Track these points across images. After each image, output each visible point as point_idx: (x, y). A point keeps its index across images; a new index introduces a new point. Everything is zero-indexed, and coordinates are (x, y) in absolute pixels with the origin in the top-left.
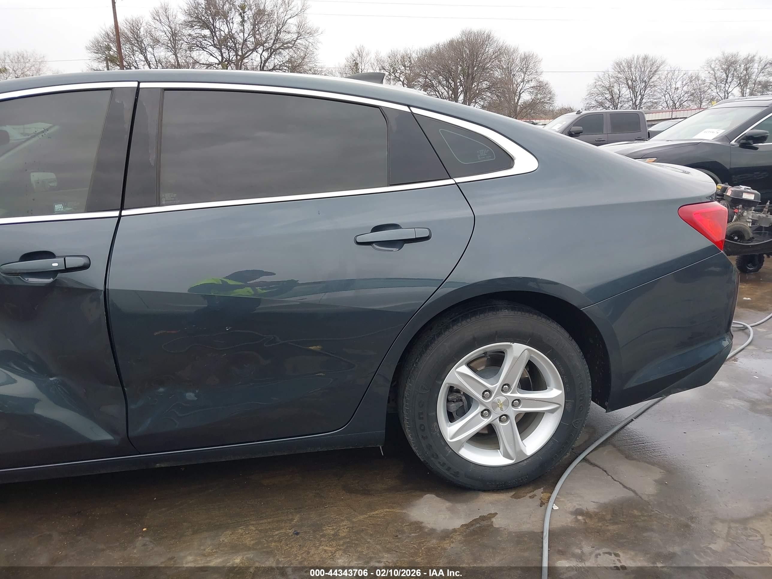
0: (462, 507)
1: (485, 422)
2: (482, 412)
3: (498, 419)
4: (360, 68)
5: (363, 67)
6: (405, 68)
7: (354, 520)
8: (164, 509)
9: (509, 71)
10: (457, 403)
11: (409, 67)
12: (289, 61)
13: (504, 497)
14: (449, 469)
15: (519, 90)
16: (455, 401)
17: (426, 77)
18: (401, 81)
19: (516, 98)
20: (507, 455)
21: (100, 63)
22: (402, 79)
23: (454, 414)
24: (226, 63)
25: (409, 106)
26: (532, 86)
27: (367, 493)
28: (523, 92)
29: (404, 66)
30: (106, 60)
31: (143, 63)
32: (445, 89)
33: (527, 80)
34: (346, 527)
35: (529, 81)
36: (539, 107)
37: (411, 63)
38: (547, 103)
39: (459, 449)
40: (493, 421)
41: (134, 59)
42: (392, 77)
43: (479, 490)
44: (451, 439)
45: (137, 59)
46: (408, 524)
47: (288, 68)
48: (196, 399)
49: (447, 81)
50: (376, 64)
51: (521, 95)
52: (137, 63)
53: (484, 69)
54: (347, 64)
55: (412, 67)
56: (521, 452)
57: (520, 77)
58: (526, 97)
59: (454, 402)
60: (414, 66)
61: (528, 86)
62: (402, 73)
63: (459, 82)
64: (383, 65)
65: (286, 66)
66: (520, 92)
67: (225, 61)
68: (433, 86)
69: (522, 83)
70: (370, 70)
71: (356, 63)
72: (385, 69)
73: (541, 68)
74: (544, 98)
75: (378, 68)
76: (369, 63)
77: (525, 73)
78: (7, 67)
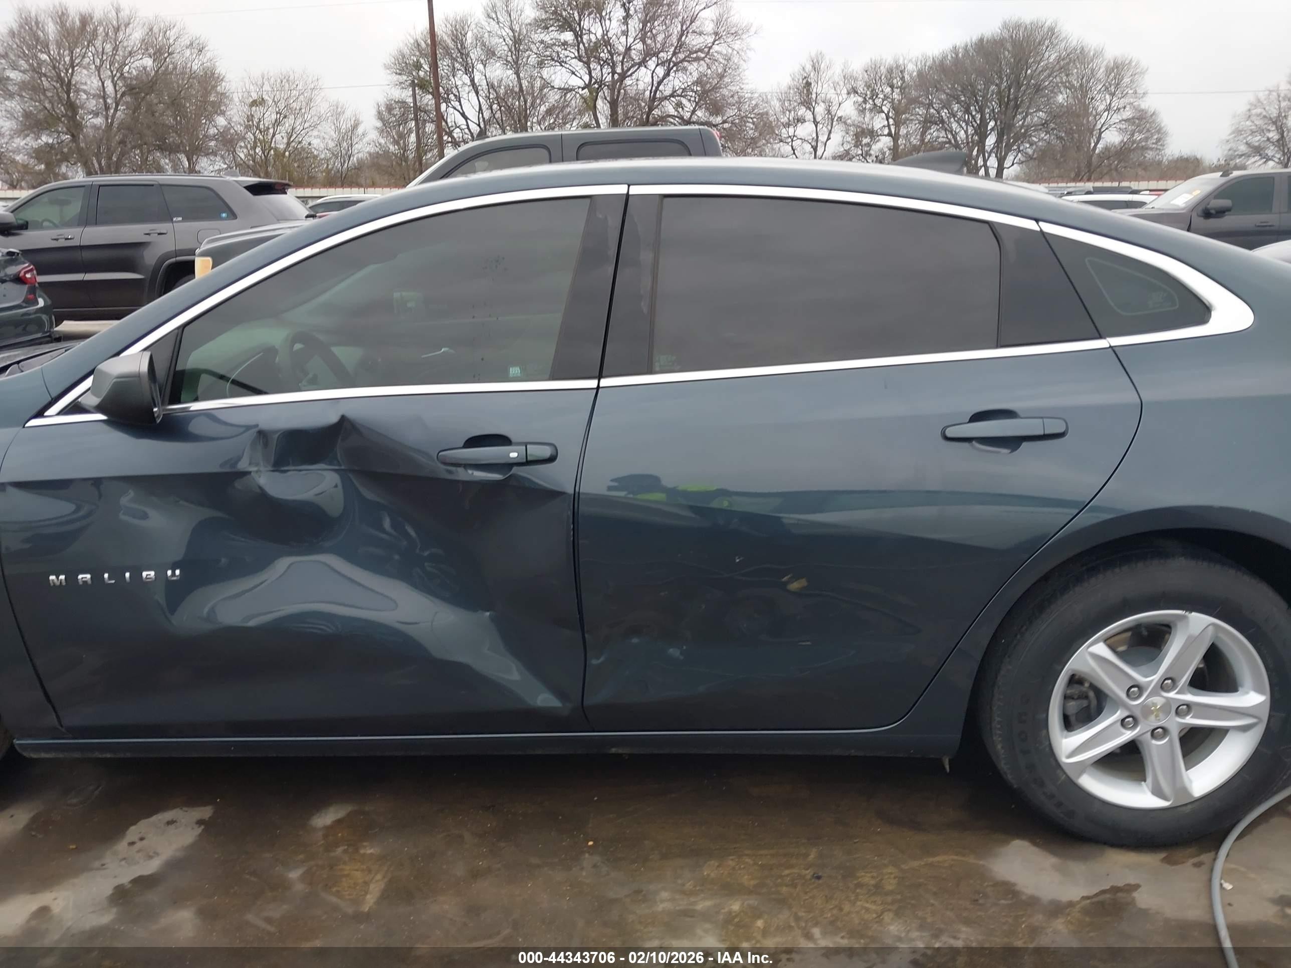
0: (1078, 868)
1: (1127, 736)
2: (1123, 720)
3: (1149, 734)
4: (815, 90)
5: (819, 88)
6: (892, 89)
7: (903, 866)
8: (611, 816)
9: (1084, 90)
10: (1079, 702)
11: (900, 88)
12: (698, 82)
13: (1150, 860)
14: (1060, 804)
15: (1099, 126)
16: (1076, 697)
17: (930, 105)
18: (883, 112)
19: (1092, 141)
20: (1158, 792)
21: (404, 90)
22: (885, 109)
23: (1073, 719)
24: (596, 86)
25: (1037, 221)
26: (1125, 117)
27: (916, 826)
28: (1107, 129)
29: (890, 87)
30: (413, 85)
31: (467, 89)
32: (961, 126)
33: (1115, 108)
34: (892, 876)
35: (1119, 109)
36: (1134, 157)
37: (904, 82)
38: (1152, 149)
39: (1080, 775)
40: (1141, 735)
41: (454, 83)
42: (868, 106)
43: (1105, 843)
44: (1069, 757)
45: (459, 83)
46: (991, 883)
47: (696, 94)
48: (682, 658)
49: (967, 111)
50: (842, 83)
51: (1103, 135)
52: (458, 89)
53: (1038, 89)
54: (792, 83)
55: (904, 88)
56: (1185, 791)
57: (1104, 102)
58: (1112, 138)
59: (1073, 699)
60: (908, 86)
61: (1116, 118)
62: (886, 97)
63: (988, 113)
64: (855, 85)
65: (693, 91)
66: (1100, 129)
67: (595, 83)
68: (942, 122)
69: (1106, 113)
70: (832, 95)
71: (807, 82)
72: (857, 93)
73: (1144, 86)
74: (1146, 139)
75: (845, 91)
76: (830, 82)
77: (1113, 95)
78: (266, 97)
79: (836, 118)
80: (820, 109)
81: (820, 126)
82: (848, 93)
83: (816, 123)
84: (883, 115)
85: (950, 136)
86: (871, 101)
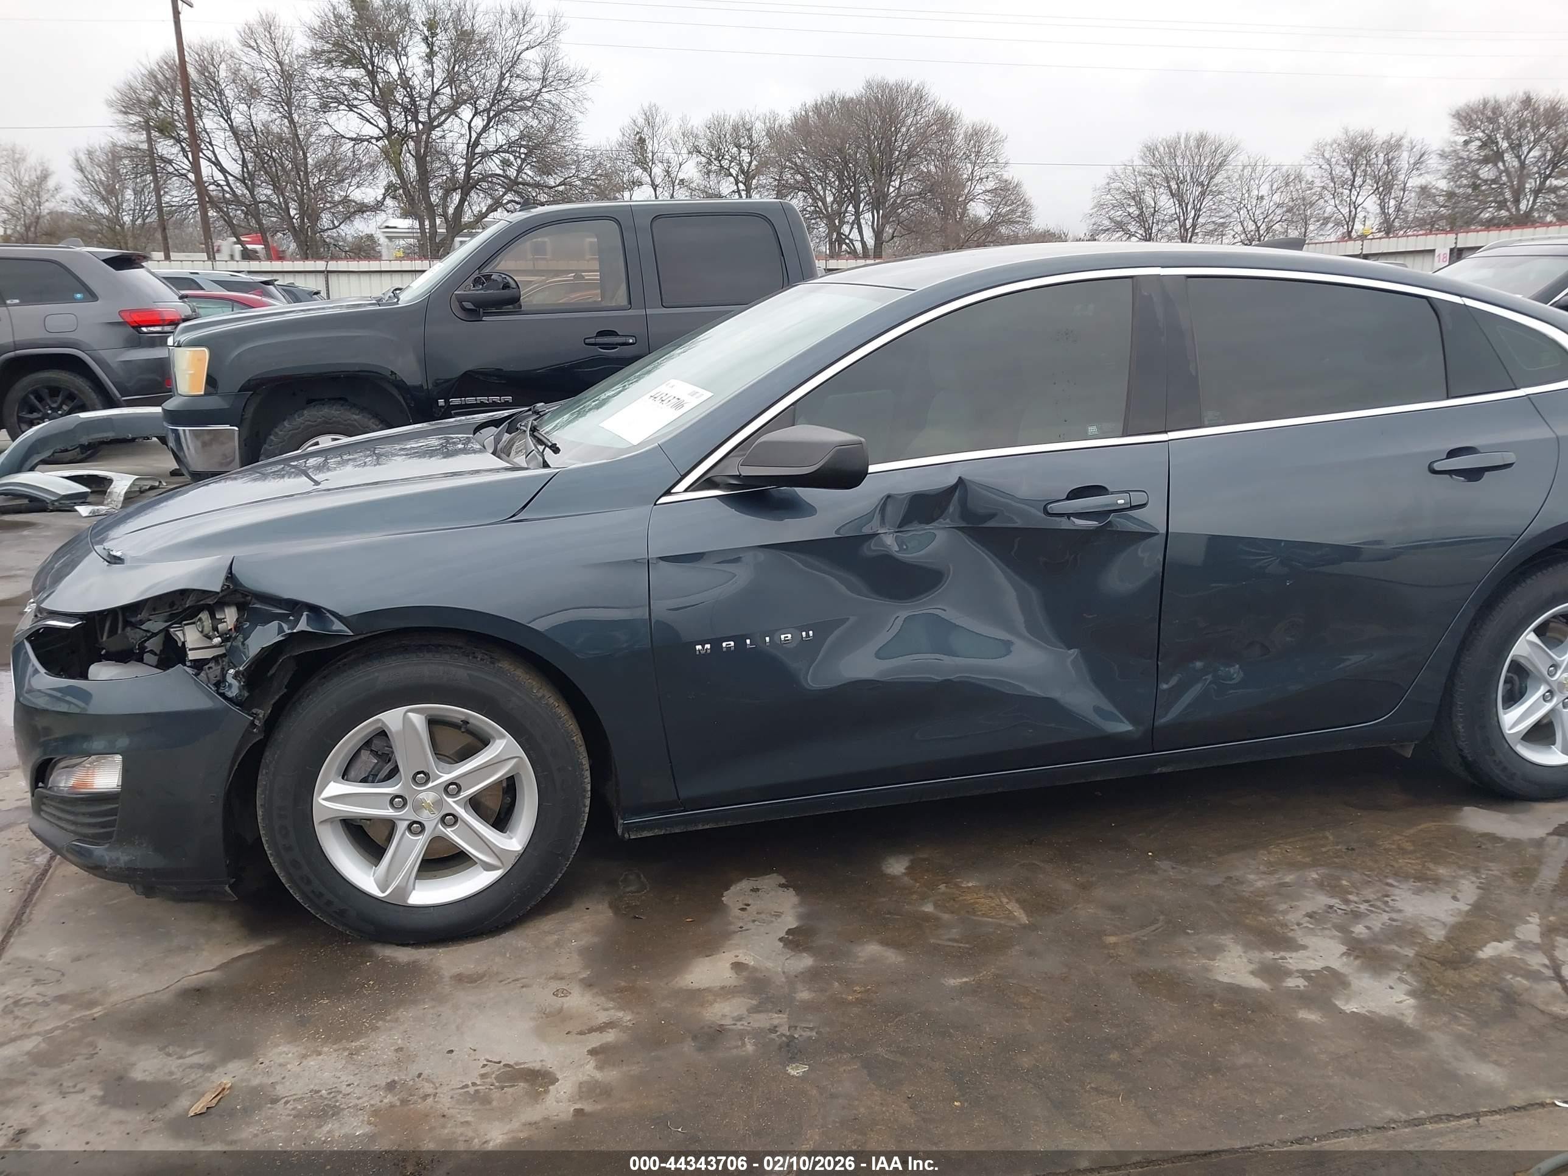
1: (1547, 707)
2: (1544, 694)
3: (1561, 704)
4: (650, 148)
5: (655, 146)
6: (740, 149)
9: (946, 159)
11: (749, 148)
12: (526, 136)
14: (1504, 769)
15: (962, 197)
18: (731, 175)
19: (958, 211)
21: (133, 133)
22: (733, 172)
26: (988, 188)
28: (971, 201)
29: (737, 147)
30: (148, 127)
31: (223, 134)
33: (978, 178)
35: (981, 179)
36: (1001, 230)
37: (752, 141)
38: (1019, 222)
40: (1556, 706)
41: (205, 125)
42: (714, 168)
44: (1510, 730)
50: (681, 142)
51: (968, 207)
52: (211, 135)
54: (622, 138)
55: (753, 149)
57: (966, 171)
58: (978, 209)
60: (757, 146)
61: (980, 188)
62: (733, 159)
64: (696, 143)
66: (965, 200)
67: (395, 134)
69: (969, 183)
70: (669, 153)
71: (641, 138)
72: (700, 152)
73: (1004, 155)
74: (1013, 211)
75: (684, 151)
76: (667, 140)
77: (974, 164)
79: (677, 181)
80: (658, 170)
81: (659, 190)
82: (689, 153)
83: (655, 187)
84: (731, 179)
85: (820, 204)
86: (716, 162)
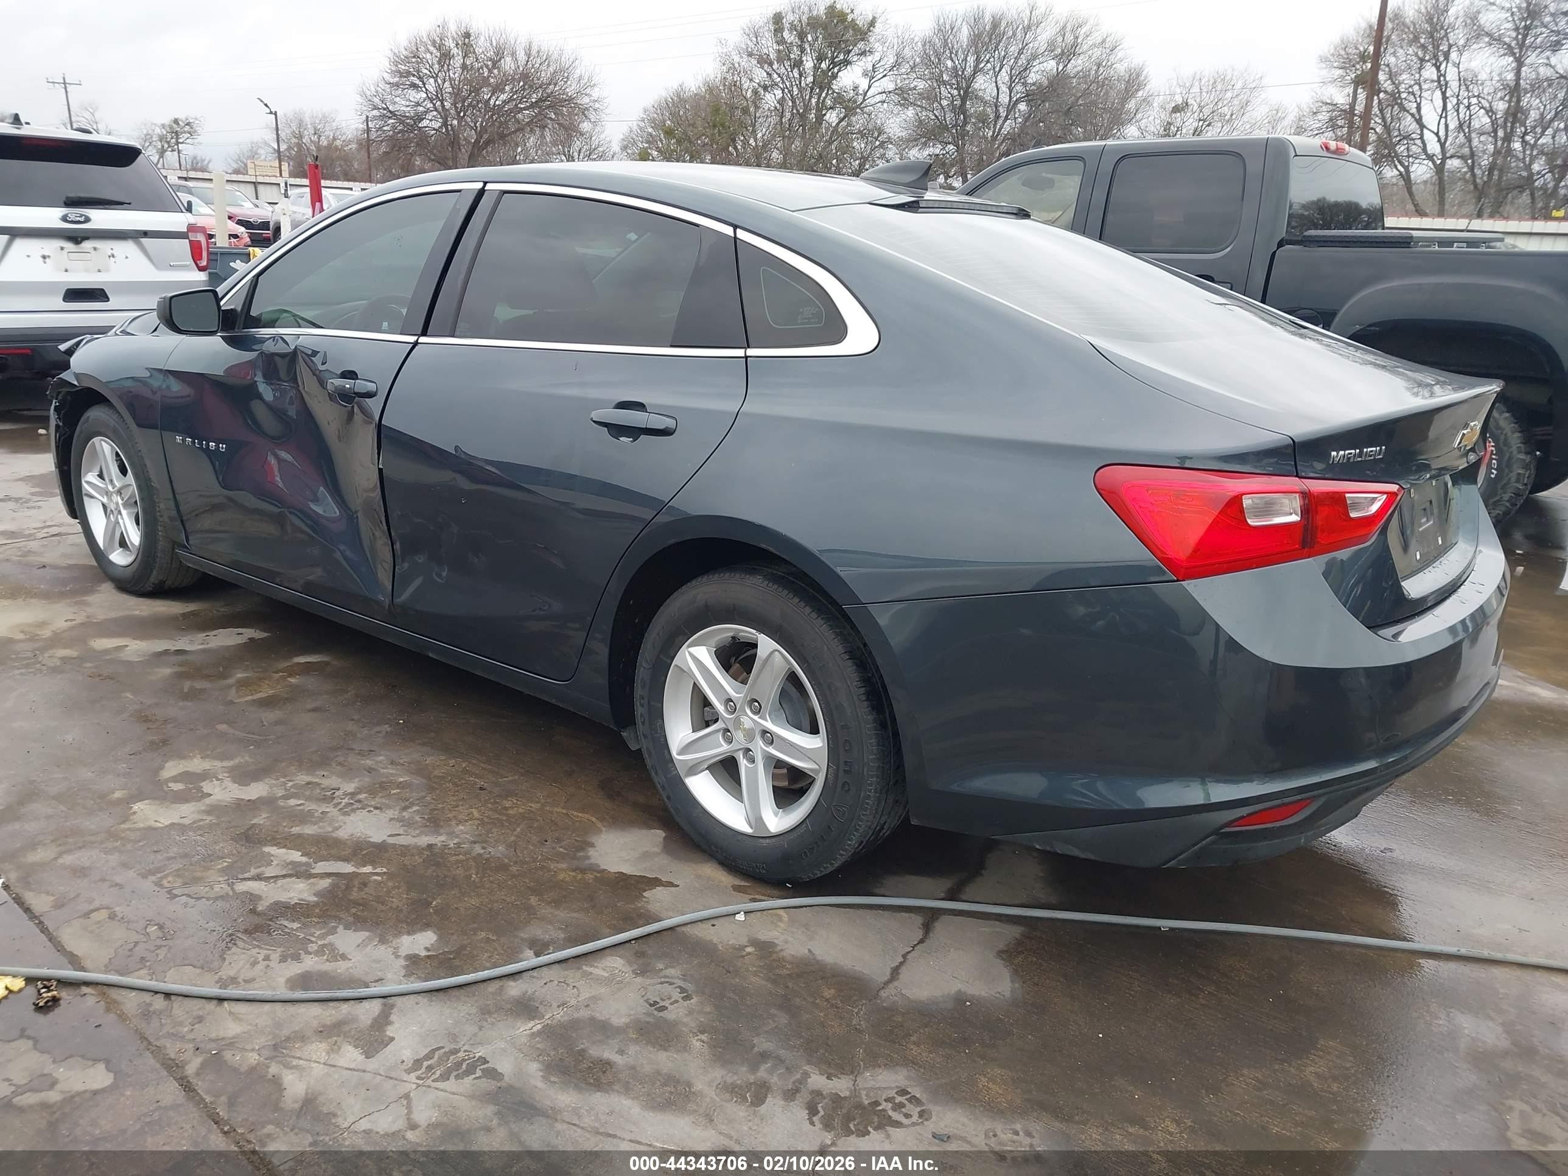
0: (660, 860)
1: (727, 748)
2: (725, 733)
3: (741, 752)
13: (727, 880)
20: (747, 816)
25: (735, 227)
39: (687, 776)
40: (735, 751)
44: (679, 753)
78: (1190, 101)
